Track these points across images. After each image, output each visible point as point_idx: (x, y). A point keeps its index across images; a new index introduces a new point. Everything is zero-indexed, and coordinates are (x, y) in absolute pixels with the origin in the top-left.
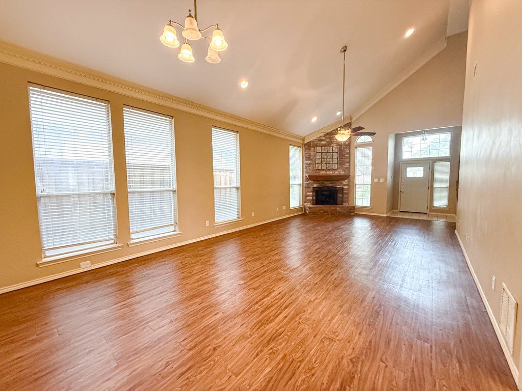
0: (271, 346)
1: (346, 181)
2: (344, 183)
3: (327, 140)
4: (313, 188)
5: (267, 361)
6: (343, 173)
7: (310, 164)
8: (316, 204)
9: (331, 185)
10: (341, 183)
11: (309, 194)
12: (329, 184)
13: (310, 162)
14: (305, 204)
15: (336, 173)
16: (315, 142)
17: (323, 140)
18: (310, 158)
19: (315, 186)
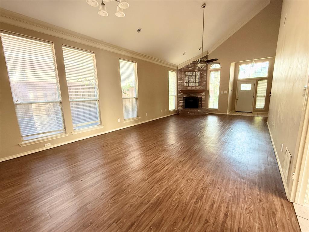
0: (159, 184)
1: (204, 93)
2: (203, 94)
3: (192, 67)
4: (183, 98)
5: (157, 190)
6: (202, 88)
7: (181, 83)
8: (185, 108)
9: (194, 96)
10: (201, 95)
11: (181, 101)
12: (193, 95)
13: (181, 81)
14: (179, 108)
15: (198, 88)
16: (185, 69)
17: (190, 67)
18: (181, 79)
19: (185, 96)
